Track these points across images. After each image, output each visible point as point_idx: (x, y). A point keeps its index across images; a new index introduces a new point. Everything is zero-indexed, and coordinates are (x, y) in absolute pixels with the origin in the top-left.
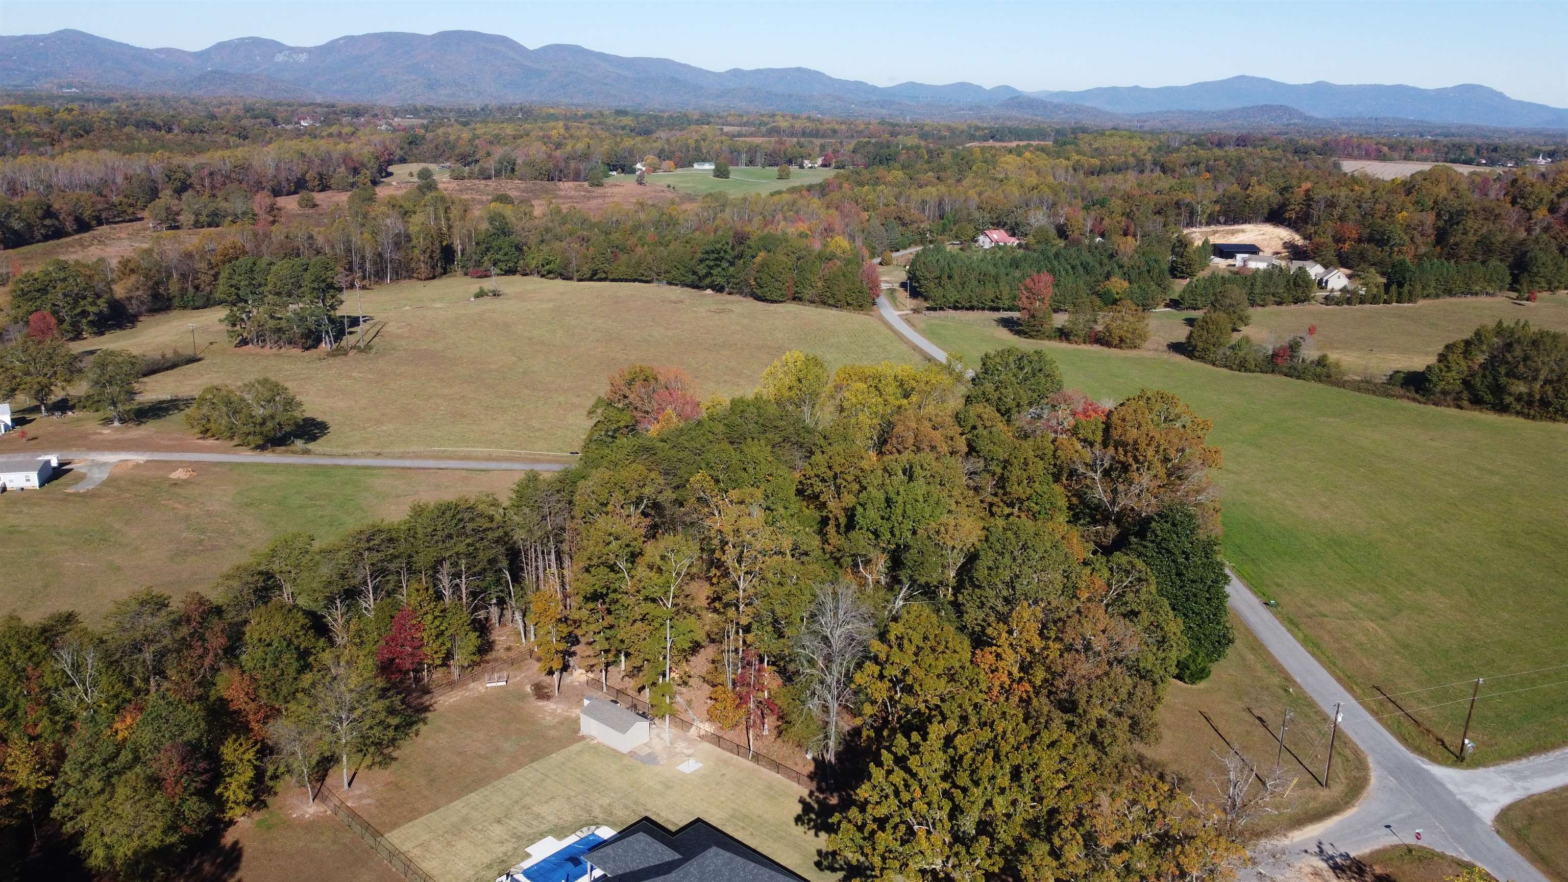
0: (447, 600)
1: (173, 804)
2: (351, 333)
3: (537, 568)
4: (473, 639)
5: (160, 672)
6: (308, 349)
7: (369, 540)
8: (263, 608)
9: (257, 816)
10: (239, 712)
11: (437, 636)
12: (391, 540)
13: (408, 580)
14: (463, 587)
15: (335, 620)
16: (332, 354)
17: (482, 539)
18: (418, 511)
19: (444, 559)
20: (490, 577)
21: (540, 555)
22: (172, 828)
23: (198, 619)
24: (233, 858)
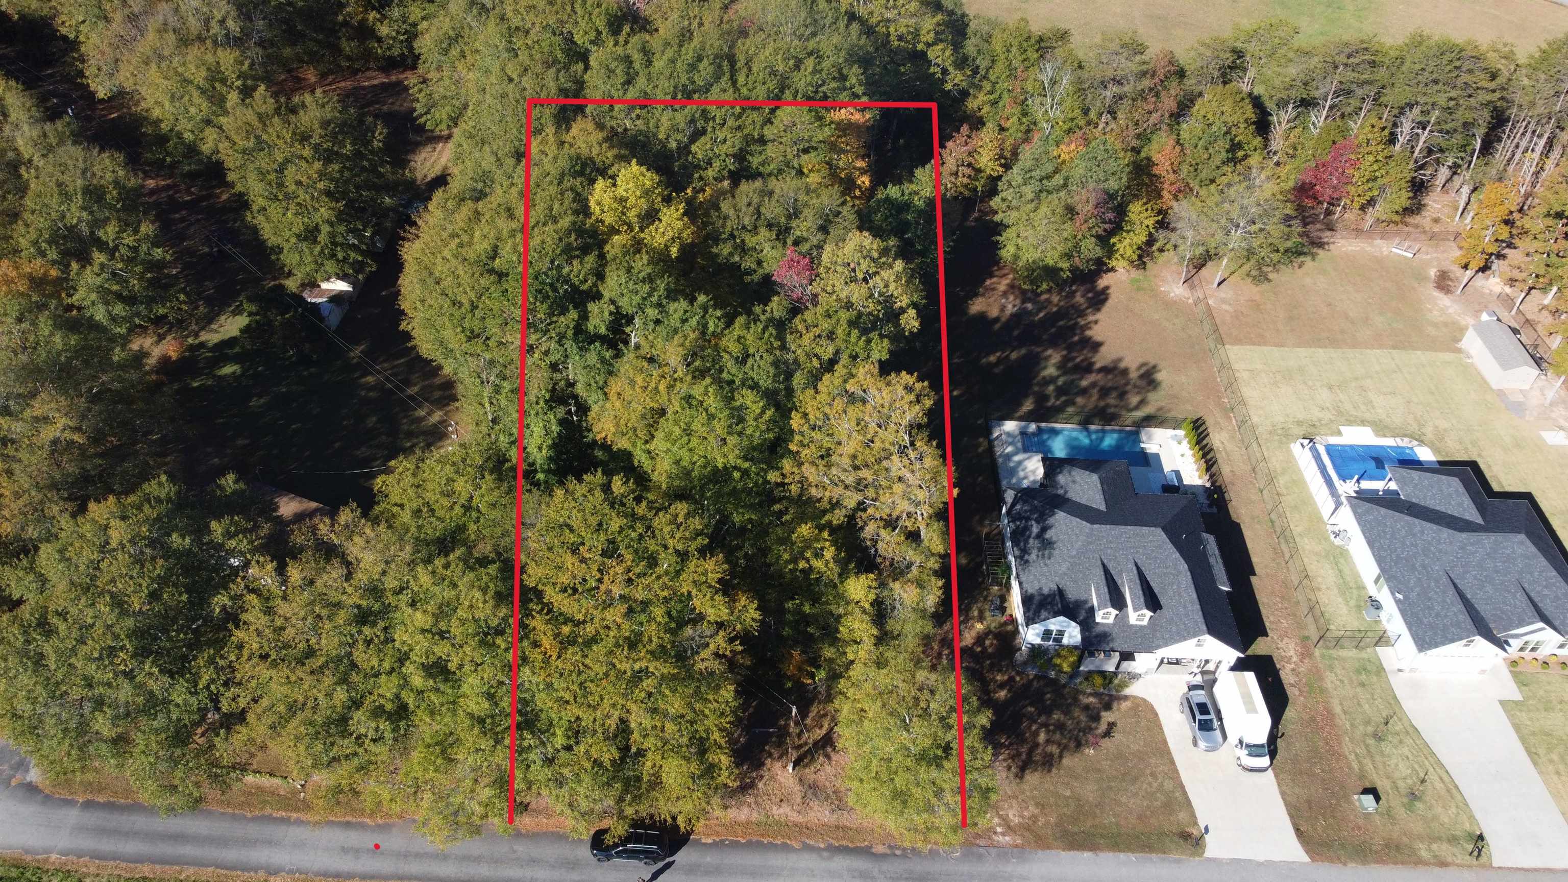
0: (1398, 147)
1: (1075, 237)
3: (1517, 147)
4: (1403, 198)
5: (1112, 113)
7: (1349, 56)
8: (1221, 86)
9: (1135, 274)
10: (1158, 177)
11: (1368, 181)
12: (1373, 64)
13: (1369, 111)
14: (1422, 139)
15: (1280, 123)
17: (1470, 96)
18: (1418, 41)
19: (1417, 103)
20: (1457, 139)
21: (1528, 135)
22: (1068, 256)
23: (1162, 77)
24: (1099, 299)
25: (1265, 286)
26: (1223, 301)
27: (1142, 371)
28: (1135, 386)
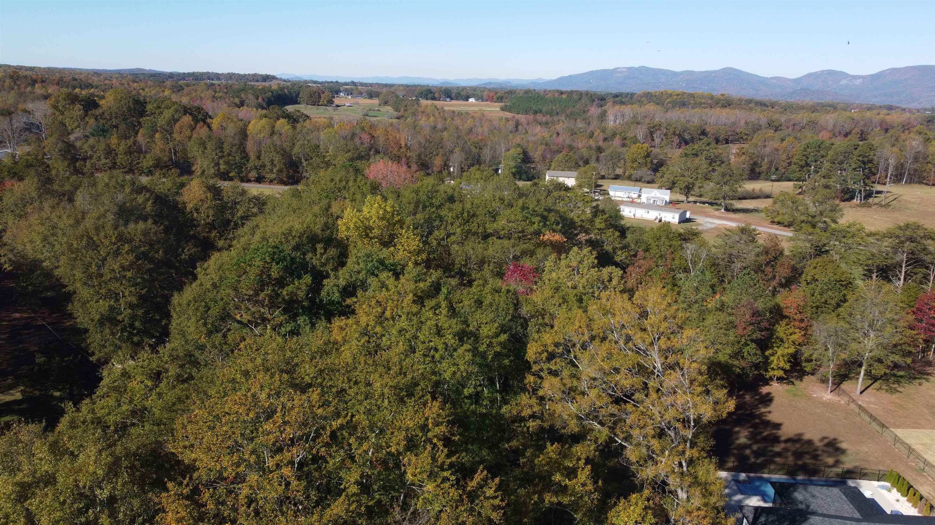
2: (875, 197)
6: (844, 201)
9: (786, 387)
16: (861, 206)
22: (735, 356)
23: (773, 255)
24: (767, 399)
25: (898, 394)
26: (870, 403)
27: (826, 441)
28: (823, 451)
